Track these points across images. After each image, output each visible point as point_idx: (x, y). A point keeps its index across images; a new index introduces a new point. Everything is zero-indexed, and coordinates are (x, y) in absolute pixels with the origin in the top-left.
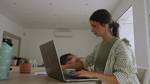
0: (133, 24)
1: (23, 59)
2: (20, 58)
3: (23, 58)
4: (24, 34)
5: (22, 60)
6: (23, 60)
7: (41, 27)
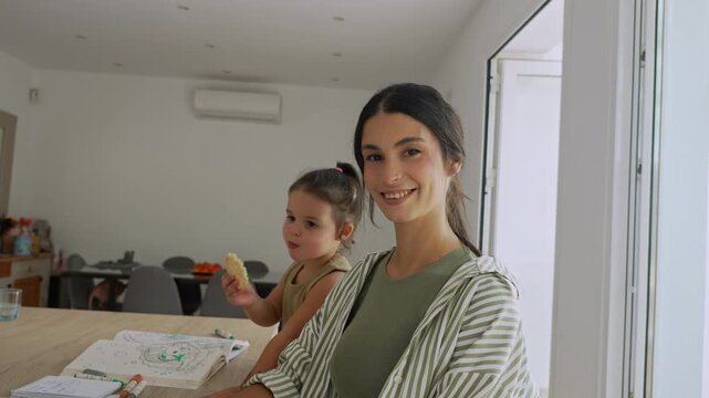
0: (559, 80)
1: (23, 222)
2: (9, 220)
3: (26, 216)
4: (34, 94)
5: (22, 232)
6: (25, 228)
7: (119, 65)
